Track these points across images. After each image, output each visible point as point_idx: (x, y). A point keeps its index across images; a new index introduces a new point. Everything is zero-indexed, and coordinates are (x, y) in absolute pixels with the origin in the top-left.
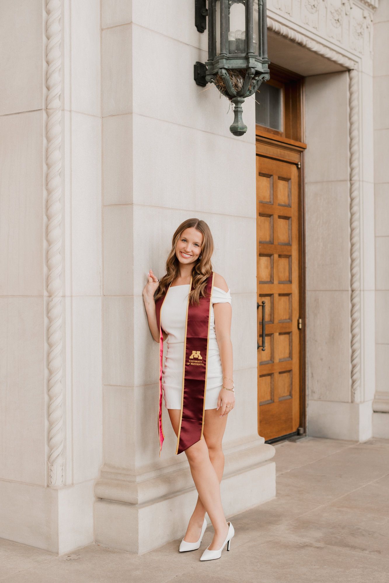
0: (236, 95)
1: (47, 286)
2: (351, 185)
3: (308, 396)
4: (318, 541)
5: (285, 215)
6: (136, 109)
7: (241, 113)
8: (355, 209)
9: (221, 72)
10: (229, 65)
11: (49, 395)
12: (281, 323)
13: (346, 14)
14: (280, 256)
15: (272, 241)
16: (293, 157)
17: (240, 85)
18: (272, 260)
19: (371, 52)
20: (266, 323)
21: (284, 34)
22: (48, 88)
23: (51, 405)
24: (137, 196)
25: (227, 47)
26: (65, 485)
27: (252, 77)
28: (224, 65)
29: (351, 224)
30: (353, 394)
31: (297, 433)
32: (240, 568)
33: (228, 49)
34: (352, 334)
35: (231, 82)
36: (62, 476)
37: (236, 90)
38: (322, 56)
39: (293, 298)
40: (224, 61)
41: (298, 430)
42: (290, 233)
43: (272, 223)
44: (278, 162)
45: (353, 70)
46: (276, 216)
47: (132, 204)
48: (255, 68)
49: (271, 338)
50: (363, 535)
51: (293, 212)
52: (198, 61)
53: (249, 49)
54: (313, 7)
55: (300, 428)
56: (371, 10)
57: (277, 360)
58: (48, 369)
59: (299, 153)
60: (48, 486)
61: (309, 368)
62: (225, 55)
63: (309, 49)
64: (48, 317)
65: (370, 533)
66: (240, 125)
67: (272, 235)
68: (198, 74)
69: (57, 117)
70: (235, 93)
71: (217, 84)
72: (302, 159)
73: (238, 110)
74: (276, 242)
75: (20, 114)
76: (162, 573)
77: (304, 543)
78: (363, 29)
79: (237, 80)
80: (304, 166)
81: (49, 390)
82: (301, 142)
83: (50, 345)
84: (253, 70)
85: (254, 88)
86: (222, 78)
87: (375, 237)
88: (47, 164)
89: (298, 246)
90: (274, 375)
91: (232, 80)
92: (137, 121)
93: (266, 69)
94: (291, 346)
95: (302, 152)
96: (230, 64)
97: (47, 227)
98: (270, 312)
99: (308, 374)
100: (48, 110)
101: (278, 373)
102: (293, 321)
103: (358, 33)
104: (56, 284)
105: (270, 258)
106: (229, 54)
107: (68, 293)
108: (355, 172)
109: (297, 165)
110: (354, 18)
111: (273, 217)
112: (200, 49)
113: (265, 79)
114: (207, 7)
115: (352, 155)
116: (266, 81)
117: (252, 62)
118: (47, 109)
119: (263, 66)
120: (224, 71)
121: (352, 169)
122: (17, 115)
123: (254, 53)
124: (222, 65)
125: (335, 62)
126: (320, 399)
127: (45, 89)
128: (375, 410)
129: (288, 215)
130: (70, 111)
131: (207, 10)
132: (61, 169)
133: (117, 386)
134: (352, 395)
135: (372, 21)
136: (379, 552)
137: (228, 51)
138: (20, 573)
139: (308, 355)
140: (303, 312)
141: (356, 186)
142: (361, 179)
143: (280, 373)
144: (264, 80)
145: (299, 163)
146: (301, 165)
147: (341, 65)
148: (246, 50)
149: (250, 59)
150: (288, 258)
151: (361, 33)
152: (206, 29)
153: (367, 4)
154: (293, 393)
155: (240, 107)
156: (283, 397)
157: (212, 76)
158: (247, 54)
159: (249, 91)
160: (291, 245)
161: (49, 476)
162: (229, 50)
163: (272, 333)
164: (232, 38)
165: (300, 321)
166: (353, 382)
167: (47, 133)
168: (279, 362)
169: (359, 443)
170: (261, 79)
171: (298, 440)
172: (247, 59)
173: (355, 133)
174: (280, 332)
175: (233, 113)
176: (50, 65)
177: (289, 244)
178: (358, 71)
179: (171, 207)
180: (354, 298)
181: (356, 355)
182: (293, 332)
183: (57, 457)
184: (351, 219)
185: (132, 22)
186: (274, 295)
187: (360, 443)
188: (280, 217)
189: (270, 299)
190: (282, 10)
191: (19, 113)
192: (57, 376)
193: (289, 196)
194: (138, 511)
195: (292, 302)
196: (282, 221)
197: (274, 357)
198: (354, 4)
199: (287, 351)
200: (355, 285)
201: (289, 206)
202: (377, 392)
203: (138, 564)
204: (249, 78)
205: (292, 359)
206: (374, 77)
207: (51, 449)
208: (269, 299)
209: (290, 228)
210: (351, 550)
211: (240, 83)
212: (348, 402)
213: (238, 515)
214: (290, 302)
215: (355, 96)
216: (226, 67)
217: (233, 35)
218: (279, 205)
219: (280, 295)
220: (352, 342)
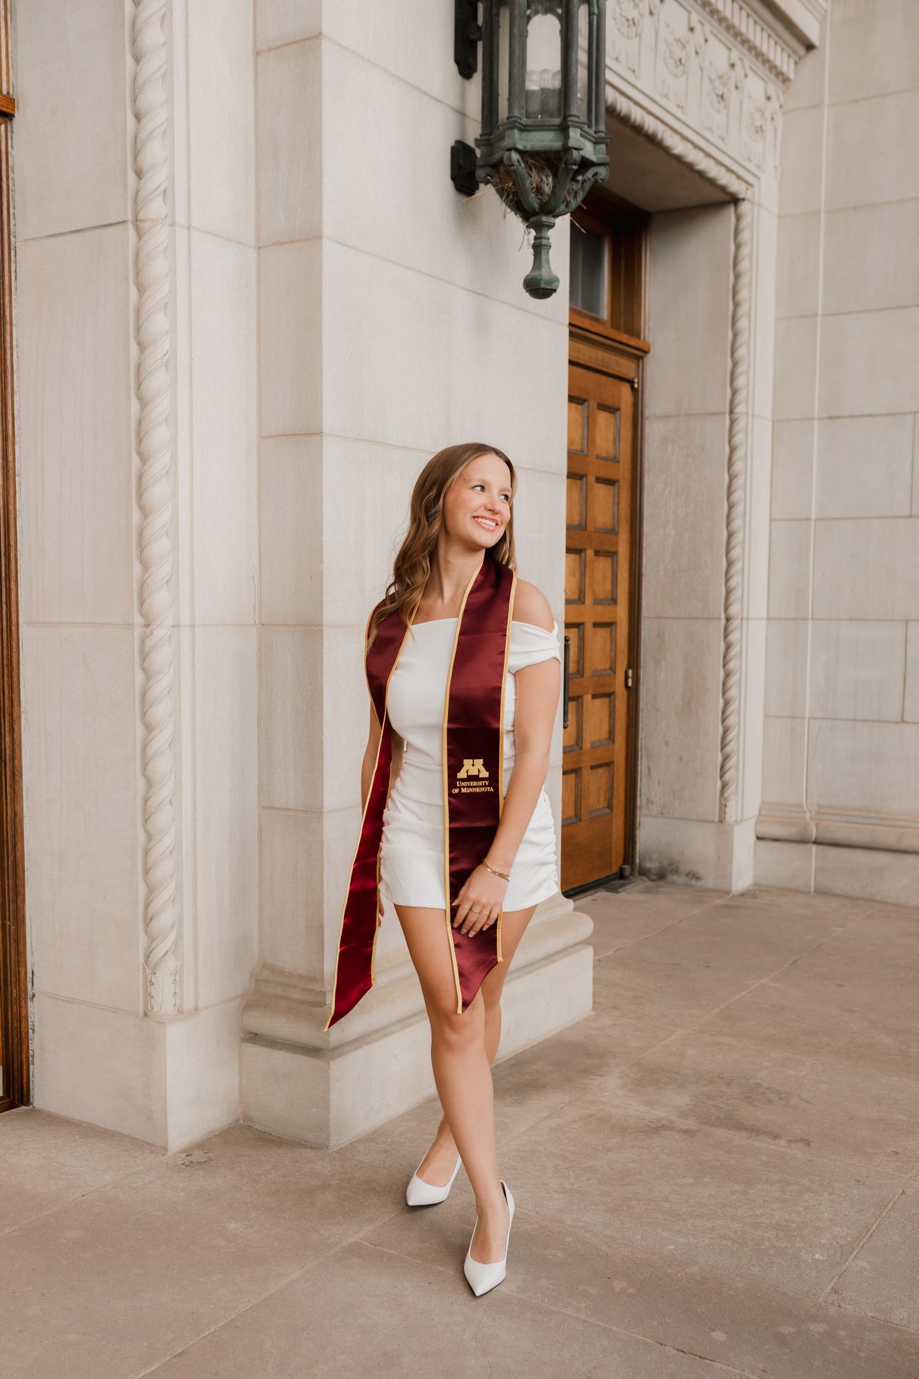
0: (537, 210)
1: (142, 604)
2: (732, 422)
3: (640, 808)
4: (683, 1115)
5: (609, 477)
6: (328, 229)
7: (548, 250)
8: (738, 467)
9: (510, 158)
10: (525, 143)
11: (147, 831)
12: (595, 676)
13: (737, 87)
14: (597, 553)
15: (584, 525)
16: (625, 367)
17: (547, 189)
18: (583, 559)
19: (776, 168)
20: (570, 677)
21: (622, 114)
22: (139, 174)
23: (150, 850)
24: (331, 417)
25: (523, 102)
26: (180, 1012)
27: (573, 169)
28: (515, 142)
29: (729, 494)
30: (723, 807)
31: (619, 875)
32: (535, 1185)
33: (525, 108)
34: (725, 699)
35: (528, 182)
36: (175, 993)
37: (539, 199)
38: (689, 166)
39: (618, 631)
40: (516, 132)
41: (621, 870)
42: (616, 510)
43: (584, 491)
44: (598, 376)
45: (743, 199)
46: (591, 479)
47: (320, 434)
48: (581, 149)
49: (577, 704)
50: (769, 1101)
51: (623, 471)
52: (458, 138)
53: (570, 108)
54: (678, 63)
55: (624, 866)
56: (780, 84)
57: (587, 745)
58: (145, 776)
59: (636, 361)
60: (145, 1014)
61: (644, 759)
62: (519, 120)
63: (666, 151)
64: (144, 670)
65: (782, 1096)
66: (544, 273)
67: (584, 513)
68: (460, 167)
69: (158, 238)
70: (536, 205)
71: (500, 186)
72: (640, 371)
73: (541, 242)
74: (590, 528)
75: (80, 234)
76: (377, 1197)
77: (658, 1121)
78: (766, 120)
79: (542, 179)
80: (644, 385)
81: (146, 821)
82: (639, 337)
83: (149, 728)
84: (575, 153)
85: (575, 197)
86: (511, 173)
87: (771, 520)
88: (139, 343)
89: (629, 534)
90: (581, 772)
91: (531, 177)
92: (331, 255)
93: (602, 156)
94: (613, 718)
95: (642, 358)
96: (527, 141)
97: (140, 478)
98: (578, 656)
99: (641, 769)
100: (138, 223)
101: (589, 768)
102: (618, 673)
103: (756, 127)
104: (160, 599)
105: (580, 558)
106: (527, 120)
107: (185, 619)
108: (741, 397)
109: (631, 382)
110: (750, 96)
111: (587, 479)
112: (462, 114)
113: (599, 177)
114: (480, 21)
115: (735, 364)
116: (600, 181)
117: (575, 136)
118: (137, 220)
119: (594, 148)
120: (515, 156)
121: (734, 393)
122: (75, 236)
123: (578, 117)
124: (512, 141)
125: (712, 182)
126: (662, 814)
127: (131, 176)
128: (759, 836)
129: (614, 477)
130: (189, 228)
131: (479, 28)
132: (169, 354)
133: (289, 809)
134: (720, 809)
135: (781, 106)
136: (807, 1143)
137: (524, 112)
138: (84, 1198)
139: (642, 734)
140: (635, 656)
141: (740, 424)
142: (750, 412)
143: (593, 767)
144: (596, 181)
145: (636, 380)
146: (638, 383)
147: (723, 189)
148: (562, 110)
149: (571, 129)
150: (611, 557)
151: (761, 127)
152: (475, 70)
153: (774, 71)
154: (615, 803)
155: (546, 236)
156: (596, 810)
157: (489, 170)
158: (565, 118)
159: (565, 203)
160: (617, 534)
161: (148, 996)
162: (527, 111)
163: (579, 694)
164: (532, 85)
165: (630, 672)
166: (724, 786)
167: (138, 272)
168: (591, 747)
169: (731, 895)
170: (590, 176)
171: (621, 887)
172: (563, 129)
173: (742, 323)
174: (594, 693)
175: (531, 251)
176: (142, 122)
177: (614, 531)
178: (753, 203)
179: (400, 445)
180: (731, 632)
181: (730, 737)
182: (616, 694)
183: (163, 956)
184: (729, 486)
185: (321, 33)
186: (586, 625)
187: (733, 896)
188: (599, 480)
189: (579, 632)
190: (620, 62)
191: (77, 231)
192: (164, 793)
193: (617, 440)
194: (329, 1065)
195: (616, 637)
196: (602, 487)
197: (582, 737)
198: (751, 68)
199: (606, 728)
200: (734, 610)
201: (615, 460)
202: (764, 803)
203: (328, 1174)
204: (568, 171)
205: (614, 742)
206: (779, 217)
207: (152, 940)
208: (577, 633)
209: (616, 502)
210: (750, 1137)
211: (548, 184)
212: (713, 822)
213: (522, 1053)
214: (613, 639)
215: (745, 251)
216: (520, 147)
217: (535, 77)
218: (598, 457)
219: (596, 625)
220: (723, 713)
